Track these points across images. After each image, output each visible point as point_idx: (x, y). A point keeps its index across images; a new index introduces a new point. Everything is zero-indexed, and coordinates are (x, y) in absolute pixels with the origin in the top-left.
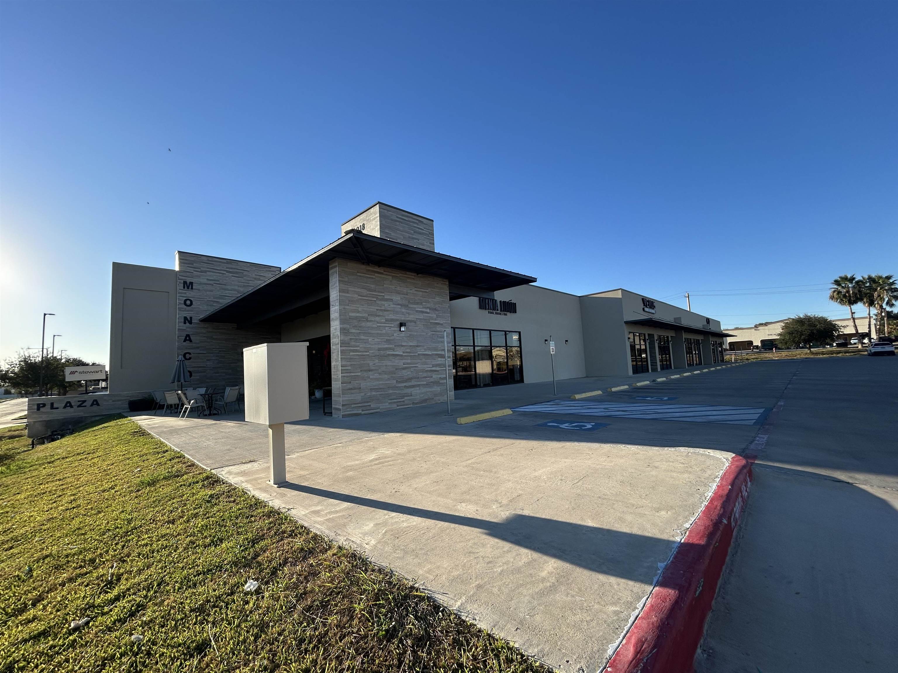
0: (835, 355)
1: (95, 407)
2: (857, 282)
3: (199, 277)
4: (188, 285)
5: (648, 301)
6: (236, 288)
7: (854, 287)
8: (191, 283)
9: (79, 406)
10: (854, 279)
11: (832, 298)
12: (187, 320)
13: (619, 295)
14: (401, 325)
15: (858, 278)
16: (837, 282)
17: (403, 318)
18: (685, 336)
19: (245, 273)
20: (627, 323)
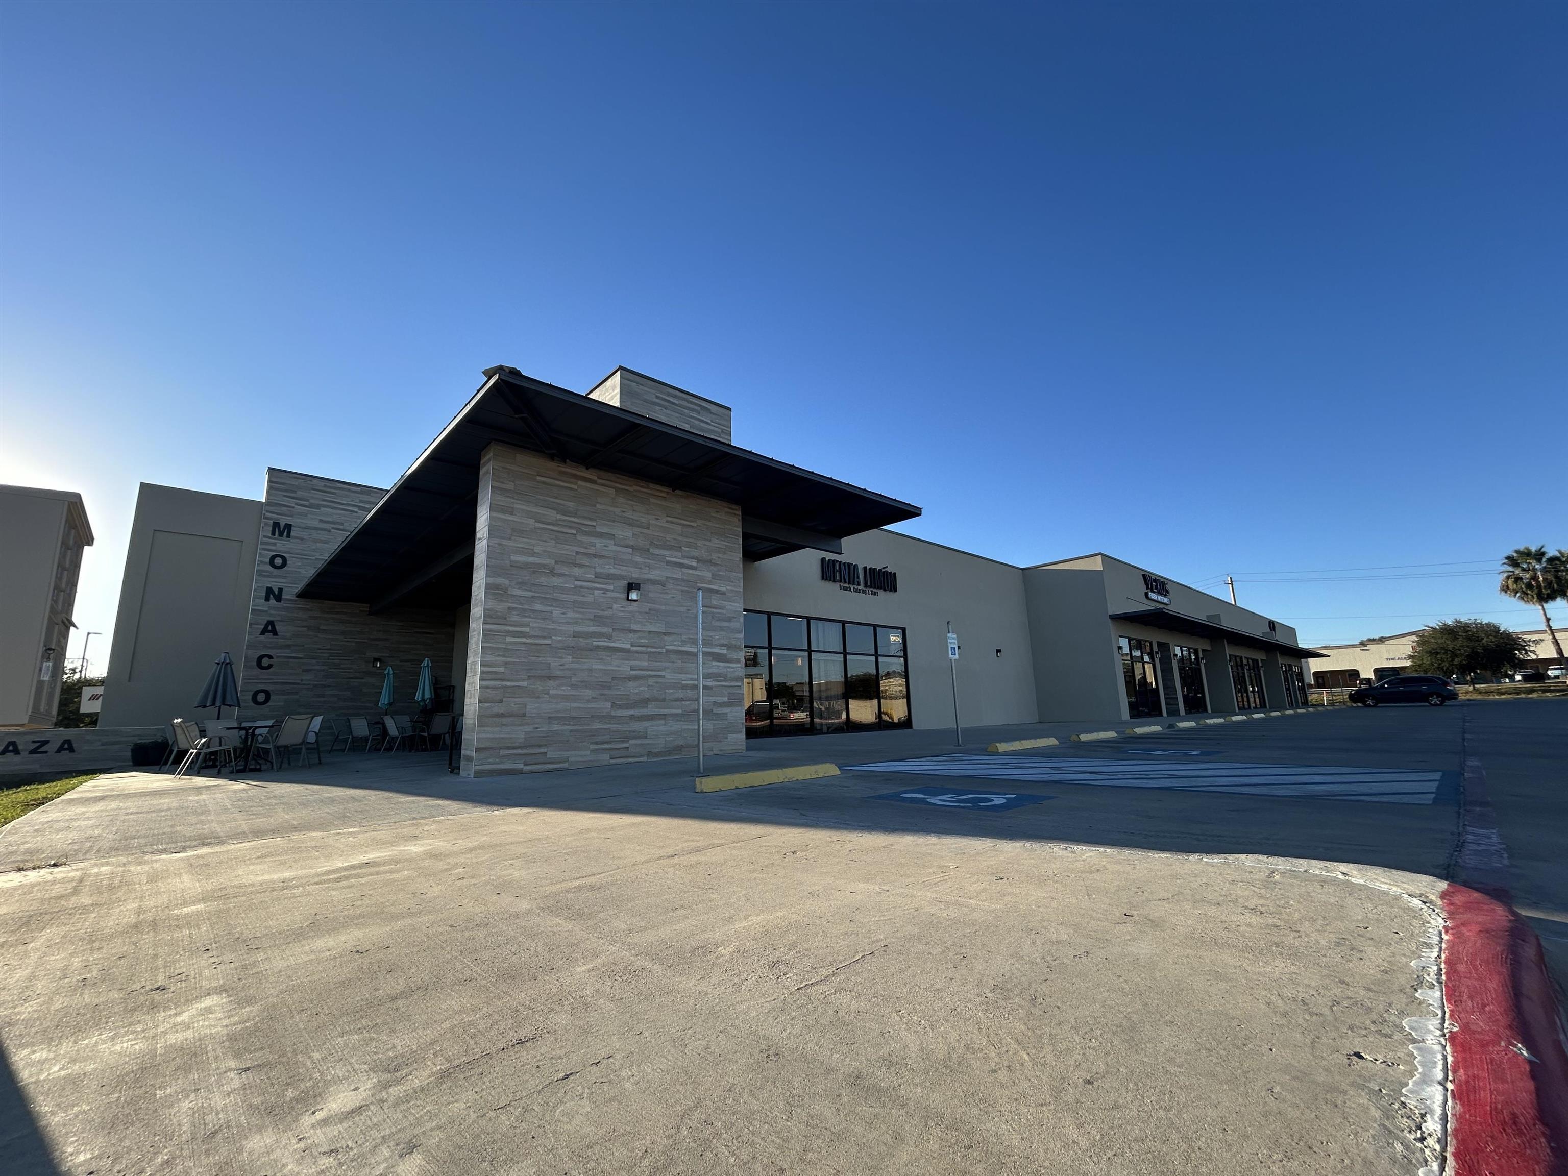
0: (1523, 696)
1: (65, 754)
2: (1551, 560)
3: (304, 515)
4: (282, 530)
5: (1155, 581)
7: (1545, 571)
8: (288, 527)
9: (33, 752)
10: (1543, 554)
11: (1505, 589)
12: (274, 594)
13: (1097, 565)
14: (631, 587)
15: (1551, 552)
16: (1512, 561)
17: (635, 575)
18: (1229, 651)
20: (1115, 618)
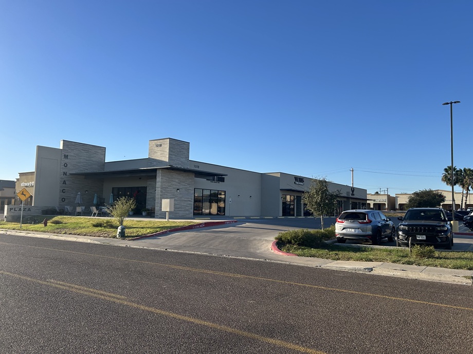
1: (29, 211)
2: (457, 171)
3: (70, 152)
4: (66, 157)
5: (299, 178)
6: (85, 158)
11: (443, 180)
12: (65, 174)
13: (279, 175)
14: (178, 190)
15: (458, 168)
16: (446, 170)
17: (178, 187)
19: (90, 150)
20: (281, 190)
